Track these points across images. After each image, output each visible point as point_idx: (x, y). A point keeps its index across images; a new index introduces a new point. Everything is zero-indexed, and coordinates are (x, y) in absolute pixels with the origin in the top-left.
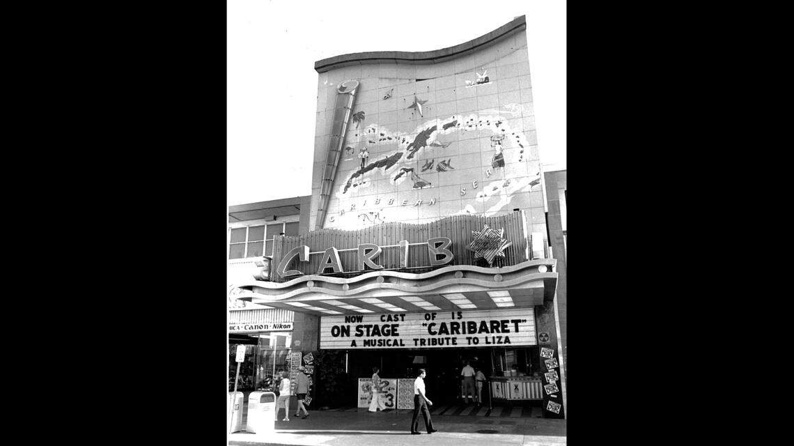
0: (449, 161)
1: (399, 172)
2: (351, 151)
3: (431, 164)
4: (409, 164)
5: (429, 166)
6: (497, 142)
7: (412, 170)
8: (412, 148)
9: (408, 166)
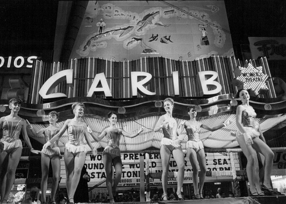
0: (170, 37)
1: (131, 40)
2: (90, 21)
3: (156, 37)
4: (139, 34)
5: (154, 38)
6: (203, 29)
7: (141, 39)
8: (140, 24)
9: (137, 36)
